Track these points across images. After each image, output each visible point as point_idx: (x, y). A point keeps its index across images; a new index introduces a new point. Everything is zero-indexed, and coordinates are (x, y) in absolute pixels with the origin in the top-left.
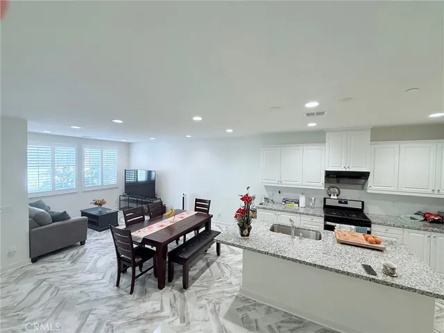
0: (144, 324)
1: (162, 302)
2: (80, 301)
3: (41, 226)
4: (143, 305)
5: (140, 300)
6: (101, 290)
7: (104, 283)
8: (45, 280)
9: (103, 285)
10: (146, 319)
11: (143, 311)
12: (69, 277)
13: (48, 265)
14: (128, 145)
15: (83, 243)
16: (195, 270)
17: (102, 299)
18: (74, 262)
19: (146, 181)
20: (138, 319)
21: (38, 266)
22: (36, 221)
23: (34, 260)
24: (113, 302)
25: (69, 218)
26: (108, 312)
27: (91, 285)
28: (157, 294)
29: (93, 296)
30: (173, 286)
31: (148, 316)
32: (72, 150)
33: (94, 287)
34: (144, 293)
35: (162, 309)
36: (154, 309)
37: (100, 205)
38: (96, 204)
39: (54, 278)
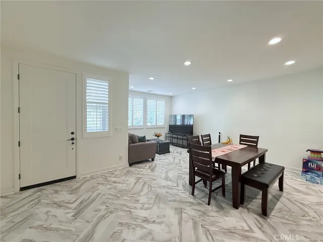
1: (245, 221)
2: (169, 199)
3: (134, 143)
4: (227, 218)
5: (221, 213)
7: (179, 190)
8: (140, 178)
9: (181, 191)
10: (239, 235)
12: (154, 180)
14: (171, 97)
15: (153, 160)
18: (152, 171)
20: (230, 231)
21: (132, 169)
23: (130, 165)
26: (196, 215)
27: (171, 189)
29: (178, 198)
31: (240, 232)
32: (141, 101)
34: (220, 207)
35: (252, 230)
36: (242, 226)
37: (158, 136)
38: (156, 136)
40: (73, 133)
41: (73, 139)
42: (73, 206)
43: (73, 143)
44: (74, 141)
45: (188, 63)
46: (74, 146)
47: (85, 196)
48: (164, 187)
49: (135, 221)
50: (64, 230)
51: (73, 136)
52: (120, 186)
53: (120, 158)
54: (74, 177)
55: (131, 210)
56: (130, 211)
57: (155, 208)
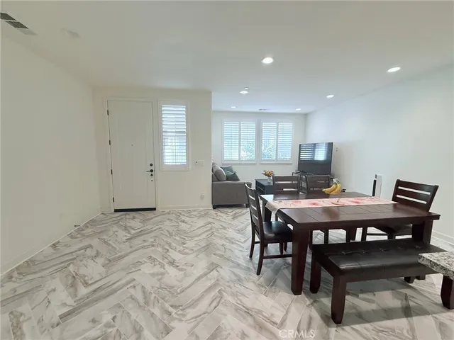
0: (250, 326)
1: (287, 312)
2: (218, 252)
3: (219, 181)
4: (262, 297)
5: (263, 289)
6: (237, 252)
7: (241, 247)
8: (211, 223)
9: (241, 249)
10: (255, 320)
11: (258, 306)
12: (224, 228)
13: (219, 214)
14: (306, 115)
16: (369, 301)
17: (233, 262)
18: (234, 218)
19: (324, 161)
20: (248, 312)
22: (216, 176)
23: (215, 207)
24: (238, 271)
25: (239, 180)
26: (227, 278)
27: (233, 243)
28: (286, 297)
29: (227, 254)
30: (315, 301)
31: (260, 318)
32: (253, 125)
33: (234, 246)
34: (271, 283)
35: (282, 325)
36: (272, 315)
37: (269, 176)
38: (265, 174)
39: (216, 225)
40: (151, 165)
41: (152, 171)
42: (133, 232)
43: (152, 175)
44: (153, 173)
45: (268, 61)
46: (153, 178)
47: (148, 227)
48: (227, 238)
49: (163, 259)
50: (113, 247)
51: (152, 168)
52: (183, 226)
53: (202, 197)
54: (155, 209)
55: (170, 250)
56: (168, 250)
57: (192, 256)
